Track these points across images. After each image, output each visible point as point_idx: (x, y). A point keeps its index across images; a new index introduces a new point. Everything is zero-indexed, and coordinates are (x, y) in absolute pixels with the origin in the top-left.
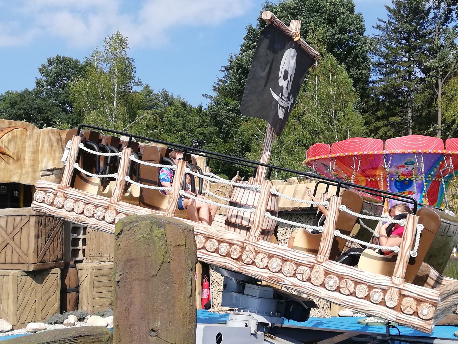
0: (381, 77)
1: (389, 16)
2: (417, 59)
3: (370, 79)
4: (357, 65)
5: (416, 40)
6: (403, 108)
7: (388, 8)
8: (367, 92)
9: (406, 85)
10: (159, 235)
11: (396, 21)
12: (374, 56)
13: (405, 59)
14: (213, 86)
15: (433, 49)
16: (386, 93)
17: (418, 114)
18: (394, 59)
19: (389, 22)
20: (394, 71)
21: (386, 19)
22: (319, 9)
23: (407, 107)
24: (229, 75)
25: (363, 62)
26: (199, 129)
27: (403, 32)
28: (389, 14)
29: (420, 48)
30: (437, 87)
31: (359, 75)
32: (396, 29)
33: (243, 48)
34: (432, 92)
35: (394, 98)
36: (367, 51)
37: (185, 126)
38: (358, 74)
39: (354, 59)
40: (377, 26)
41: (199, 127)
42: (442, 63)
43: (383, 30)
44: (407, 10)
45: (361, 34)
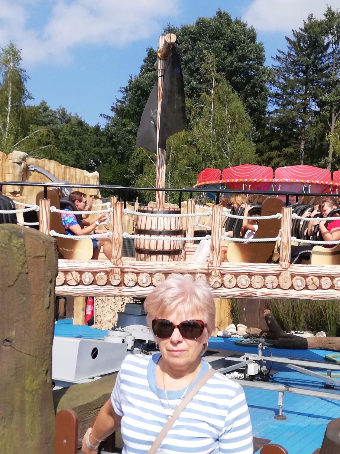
0: (278, 108)
1: (289, 48)
2: (313, 92)
3: (267, 110)
4: (255, 95)
5: (313, 73)
6: (297, 139)
7: (288, 39)
8: (263, 122)
9: (301, 117)
10: (18, 245)
11: (296, 53)
12: (272, 86)
13: (302, 92)
14: (112, 107)
15: (329, 83)
16: (282, 124)
17: (310, 147)
18: (291, 91)
19: (288, 54)
20: (289, 103)
21: (286, 51)
22: (220, 35)
23: (301, 139)
24: (128, 96)
25: (260, 92)
26: (95, 149)
27: (302, 64)
28: (289, 46)
29: (317, 82)
30: (331, 121)
31: (257, 104)
32: (294, 61)
33: (143, 70)
34: (325, 126)
35: (289, 129)
36: (265, 81)
37: (81, 144)
38: (255, 103)
39: (253, 87)
40: (277, 57)
41: (95, 147)
42: (337, 98)
43: (283, 62)
44: (306, 43)
45: (261, 64)
